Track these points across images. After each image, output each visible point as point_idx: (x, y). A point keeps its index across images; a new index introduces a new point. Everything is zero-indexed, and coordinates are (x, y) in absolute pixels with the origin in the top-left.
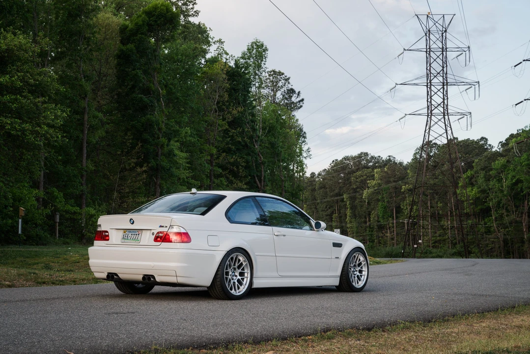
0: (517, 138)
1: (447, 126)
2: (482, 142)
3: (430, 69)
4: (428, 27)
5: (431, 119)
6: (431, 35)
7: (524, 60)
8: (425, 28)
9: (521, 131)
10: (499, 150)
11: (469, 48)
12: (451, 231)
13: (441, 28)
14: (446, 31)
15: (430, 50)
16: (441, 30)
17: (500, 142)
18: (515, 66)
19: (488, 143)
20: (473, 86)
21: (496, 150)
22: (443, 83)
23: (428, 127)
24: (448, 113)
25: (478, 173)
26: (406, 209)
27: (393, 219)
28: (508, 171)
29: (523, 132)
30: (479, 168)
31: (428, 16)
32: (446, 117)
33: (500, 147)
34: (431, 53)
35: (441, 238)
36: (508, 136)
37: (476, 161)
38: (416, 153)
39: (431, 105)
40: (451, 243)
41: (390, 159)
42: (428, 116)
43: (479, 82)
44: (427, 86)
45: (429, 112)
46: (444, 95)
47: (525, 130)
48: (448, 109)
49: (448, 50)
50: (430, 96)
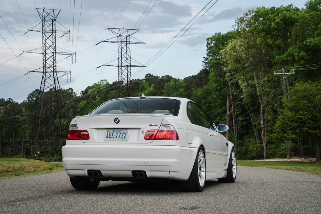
0: (93, 89)
1: (56, 79)
2: (70, 91)
3: (45, 43)
4: (43, 16)
5: (45, 75)
6: (46, 22)
7: (102, 41)
8: (41, 17)
9: (95, 85)
10: (81, 96)
11: (69, 31)
12: (51, 146)
13: (52, 18)
14: (55, 20)
15: (45, 31)
16: (52, 19)
17: (82, 91)
18: (96, 44)
19: (74, 92)
20: (71, 56)
21: (79, 96)
22: (53, 53)
23: (44, 80)
24: (56, 72)
25: (69, 110)
26: (21, 132)
27: (13, 138)
28: (87, 109)
29: (96, 85)
30: (69, 107)
31: (44, 10)
32: (55, 74)
33: (82, 94)
34: (46, 33)
35: (44, 150)
36: (87, 88)
37: (68, 102)
38: (29, 97)
39: (46, 66)
40: (51, 153)
41: (9, 101)
42: (43, 73)
43: (75, 53)
44: (43, 54)
45: (44, 70)
46: (53, 60)
47: (97, 84)
48: (56, 69)
49: (56, 32)
50: (45, 60)
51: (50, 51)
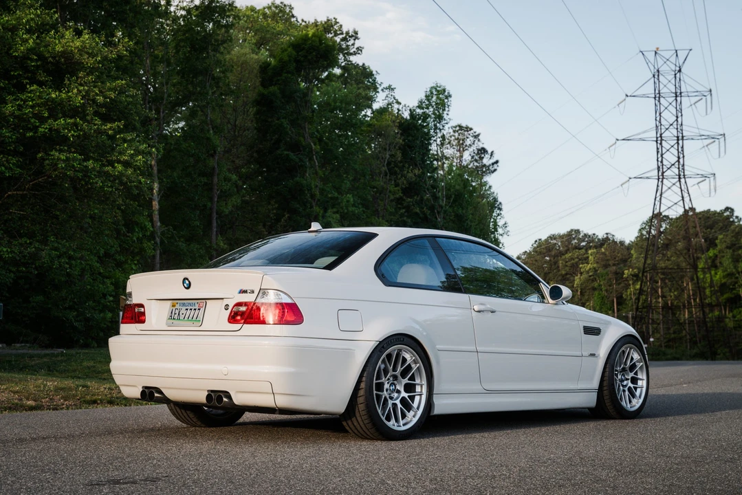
1: (684, 192)
2: (727, 213)
3: (660, 119)
4: (656, 66)
5: (662, 184)
6: (661, 77)
8: (652, 68)
11: (711, 91)
12: (689, 327)
13: (673, 67)
14: (680, 71)
15: (660, 95)
16: (674, 69)
19: (735, 214)
20: (717, 140)
22: (678, 137)
23: (659, 194)
24: (684, 175)
25: (723, 252)
26: (630, 300)
27: (613, 312)
30: (724, 246)
31: (656, 53)
32: (683, 180)
34: (661, 99)
35: (676, 335)
37: (721, 237)
38: (642, 229)
39: (663, 165)
40: (690, 342)
41: (607, 237)
42: (658, 179)
43: (724, 135)
44: (657, 141)
45: (660, 174)
46: (678, 152)
48: (683, 169)
49: (683, 94)
50: (660, 154)
51: (670, 134)
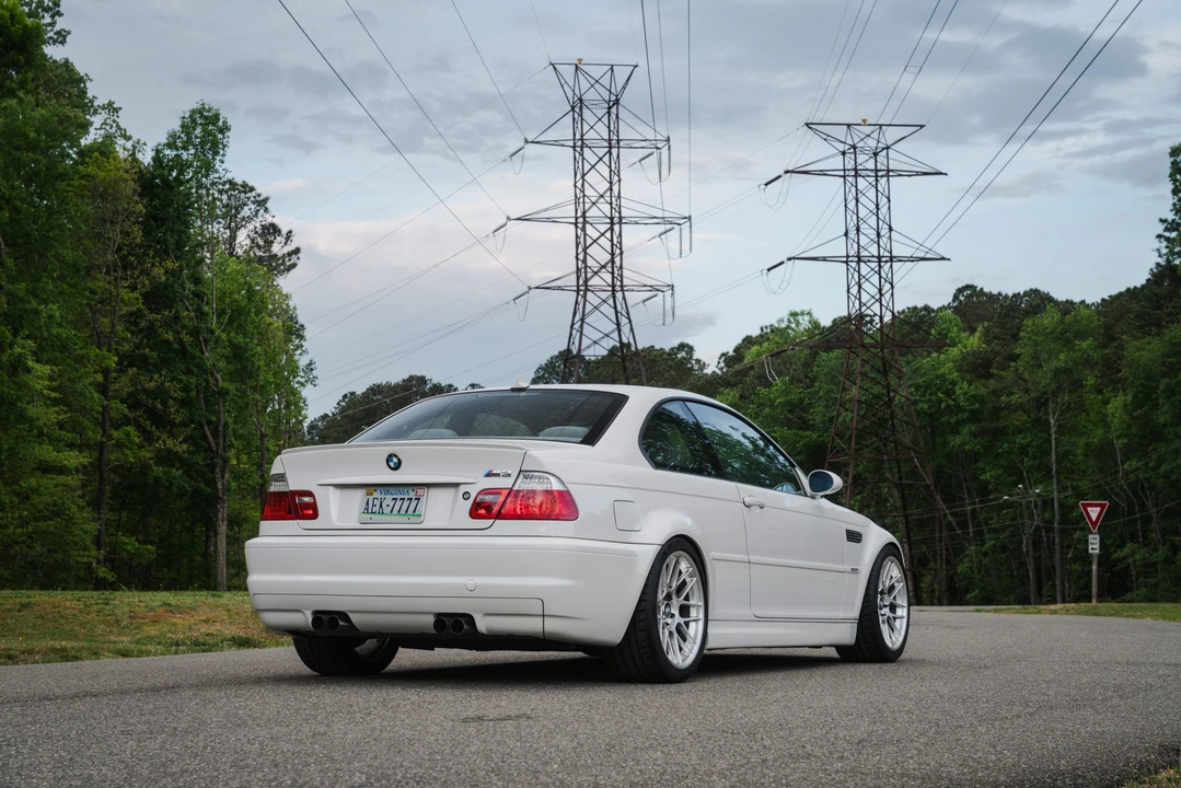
0: (761, 344)
1: (621, 316)
2: (681, 355)
3: (583, 185)
4: (577, 91)
5: (585, 300)
6: (585, 110)
7: (787, 172)
8: (570, 94)
9: (769, 330)
10: (719, 372)
11: (668, 140)
13: (606, 95)
14: (617, 102)
15: (583, 143)
16: (607, 99)
17: (723, 355)
18: (766, 185)
19: (695, 357)
20: (677, 227)
21: (714, 372)
22: (612, 218)
23: (579, 320)
24: (622, 286)
29: (772, 331)
31: (577, 68)
32: (619, 295)
33: (722, 365)
34: (586, 150)
36: (740, 341)
38: (538, 377)
39: (586, 267)
42: (578, 291)
43: (689, 218)
44: (576, 224)
45: (581, 282)
46: (612, 245)
47: (777, 329)
48: (622, 277)
49: (621, 144)
50: (582, 247)
51: (599, 213)
